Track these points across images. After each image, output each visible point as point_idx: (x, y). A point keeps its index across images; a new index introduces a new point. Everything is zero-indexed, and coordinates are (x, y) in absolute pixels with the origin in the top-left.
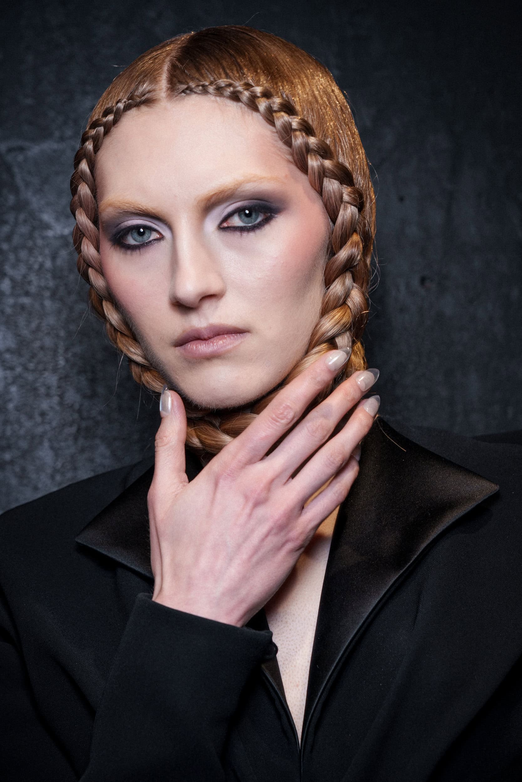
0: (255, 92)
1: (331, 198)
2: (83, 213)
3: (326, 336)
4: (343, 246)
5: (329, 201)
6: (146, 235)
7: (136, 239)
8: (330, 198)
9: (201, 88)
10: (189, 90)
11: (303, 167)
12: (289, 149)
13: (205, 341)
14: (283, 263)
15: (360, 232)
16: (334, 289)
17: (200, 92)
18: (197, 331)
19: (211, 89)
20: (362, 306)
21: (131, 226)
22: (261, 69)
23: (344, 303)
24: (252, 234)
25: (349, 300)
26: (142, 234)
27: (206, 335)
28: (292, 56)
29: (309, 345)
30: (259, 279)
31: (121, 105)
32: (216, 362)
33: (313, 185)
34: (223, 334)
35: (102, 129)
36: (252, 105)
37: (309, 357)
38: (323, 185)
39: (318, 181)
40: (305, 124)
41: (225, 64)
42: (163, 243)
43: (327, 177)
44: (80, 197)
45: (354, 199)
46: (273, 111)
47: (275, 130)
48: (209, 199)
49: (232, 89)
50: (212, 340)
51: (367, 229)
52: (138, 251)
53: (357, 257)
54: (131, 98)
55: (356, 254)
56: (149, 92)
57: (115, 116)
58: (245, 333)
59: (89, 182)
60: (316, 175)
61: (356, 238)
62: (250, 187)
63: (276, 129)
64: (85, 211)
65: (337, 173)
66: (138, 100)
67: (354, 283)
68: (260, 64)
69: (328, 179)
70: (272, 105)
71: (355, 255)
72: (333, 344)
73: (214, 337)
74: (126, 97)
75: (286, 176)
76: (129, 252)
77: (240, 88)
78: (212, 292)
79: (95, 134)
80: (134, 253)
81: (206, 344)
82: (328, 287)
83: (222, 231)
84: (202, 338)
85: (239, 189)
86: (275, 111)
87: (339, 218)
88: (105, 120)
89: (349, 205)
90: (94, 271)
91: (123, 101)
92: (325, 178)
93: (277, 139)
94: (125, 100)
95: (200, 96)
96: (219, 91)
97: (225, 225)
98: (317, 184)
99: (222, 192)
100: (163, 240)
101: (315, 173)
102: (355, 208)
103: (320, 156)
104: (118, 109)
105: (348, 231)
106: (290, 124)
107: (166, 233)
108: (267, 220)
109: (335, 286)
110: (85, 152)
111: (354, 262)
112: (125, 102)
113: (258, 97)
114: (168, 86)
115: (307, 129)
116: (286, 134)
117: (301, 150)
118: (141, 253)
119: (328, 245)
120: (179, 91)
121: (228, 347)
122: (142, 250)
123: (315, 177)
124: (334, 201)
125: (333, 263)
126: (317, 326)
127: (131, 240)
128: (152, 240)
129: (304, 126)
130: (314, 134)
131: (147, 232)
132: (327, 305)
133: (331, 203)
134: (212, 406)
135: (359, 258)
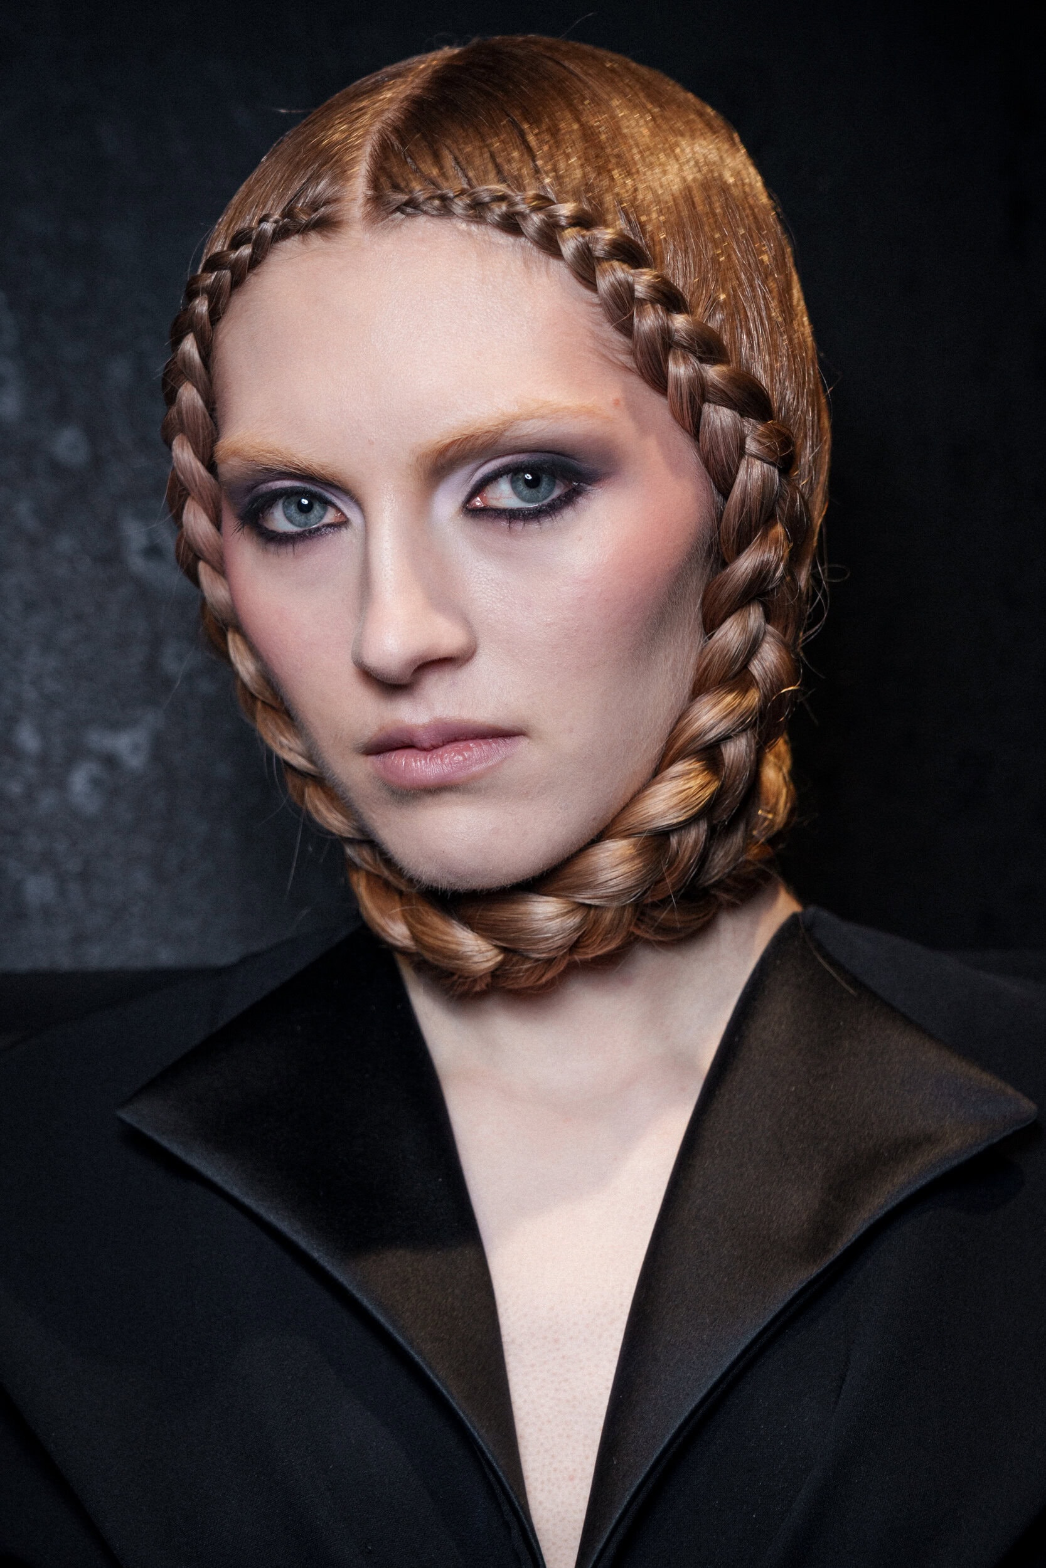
0: (557, 216)
1: (718, 446)
2: (188, 447)
3: (700, 742)
5: (713, 455)
6: (315, 512)
7: (292, 519)
8: (715, 446)
9: (437, 202)
10: (411, 207)
11: (658, 380)
12: (626, 340)
13: (424, 753)
15: (782, 517)
16: (723, 639)
17: (435, 213)
18: (409, 731)
19: (459, 206)
20: (783, 676)
21: (280, 489)
23: (744, 670)
24: (533, 526)
25: (755, 662)
26: (305, 510)
27: (425, 739)
29: (663, 757)
30: (548, 625)
31: (268, 227)
32: (447, 797)
33: (678, 417)
34: (466, 740)
35: (227, 274)
36: (549, 242)
37: (659, 786)
38: (700, 418)
39: (689, 410)
40: (664, 288)
42: (346, 535)
43: (709, 402)
44: (179, 412)
45: (768, 447)
46: (593, 258)
47: (596, 300)
48: (443, 451)
49: (504, 207)
50: (440, 752)
52: (290, 548)
53: (776, 571)
54: (288, 213)
55: (774, 565)
56: (327, 202)
57: (253, 249)
58: (517, 738)
59: (200, 382)
60: (684, 400)
62: (534, 429)
63: (598, 297)
64: (191, 442)
65: (732, 395)
66: (304, 218)
67: (769, 623)
69: (712, 406)
70: (591, 245)
71: (770, 567)
72: (715, 759)
73: (444, 745)
74: (279, 212)
76: (272, 547)
77: (522, 208)
78: (444, 652)
79: (213, 284)
81: (426, 760)
82: (709, 633)
83: (470, 518)
84: (419, 745)
85: (507, 434)
86: (599, 260)
87: (736, 491)
88: (234, 256)
89: (758, 462)
90: (208, 568)
91: (272, 220)
92: (707, 403)
93: (601, 318)
94: (276, 217)
95: (436, 221)
96: (477, 210)
97: (478, 502)
98: (688, 420)
99: (468, 438)
100: (346, 527)
101: (682, 391)
102: (772, 467)
103: (696, 356)
104: (261, 235)
105: (754, 519)
106: (630, 288)
107: (353, 515)
108: (569, 499)
109: (727, 632)
110: (192, 317)
111: (769, 583)
112: (276, 222)
113: (563, 227)
114: (369, 193)
115: (669, 300)
116: (620, 309)
117: (653, 345)
118: (296, 551)
119: (711, 547)
120: (390, 207)
121: (476, 769)
122: (300, 547)
123: (682, 404)
124: (723, 454)
125: (720, 585)
126: (681, 718)
127: (280, 520)
128: (324, 526)
129: (664, 294)
130: (686, 308)
131: (317, 508)
132: (706, 674)
133: (718, 458)
134: (442, 885)
135: (778, 574)
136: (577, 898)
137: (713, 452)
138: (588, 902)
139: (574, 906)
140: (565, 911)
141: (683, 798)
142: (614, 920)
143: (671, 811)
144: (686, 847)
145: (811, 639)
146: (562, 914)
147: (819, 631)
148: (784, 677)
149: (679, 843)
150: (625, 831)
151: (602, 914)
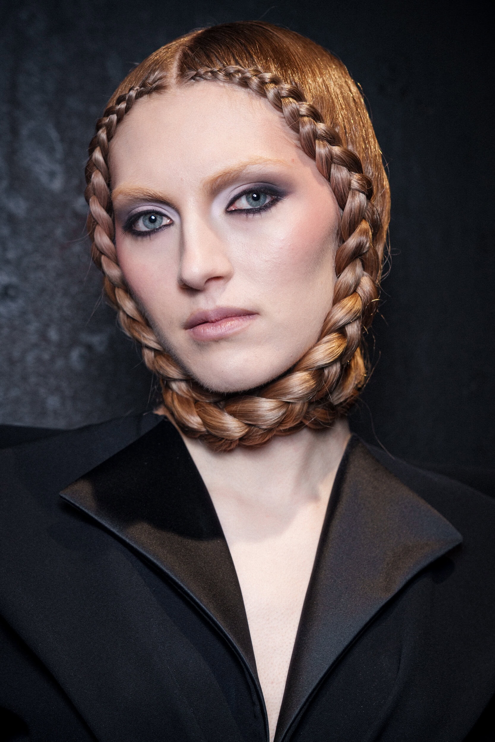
0: (264, 78)
1: (339, 184)
2: (97, 202)
3: (338, 325)
4: (352, 233)
5: (337, 188)
6: (158, 222)
7: (148, 226)
8: (337, 184)
9: (210, 74)
10: (198, 77)
11: (311, 153)
12: (297, 134)
13: (212, 324)
14: (290, 246)
15: (368, 219)
16: (345, 278)
17: (210, 79)
18: (205, 313)
19: (221, 75)
21: (142, 211)
22: (271, 57)
23: (355, 291)
24: (257, 216)
25: (359, 288)
26: (153, 221)
27: (213, 318)
28: (304, 47)
29: (322, 333)
31: (133, 93)
32: (223, 344)
33: (321, 171)
34: (231, 316)
35: (114, 117)
36: (262, 92)
37: (319, 346)
38: (331, 171)
39: (325, 166)
40: (313, 110)
41: (235, 52)
42: (172, 228)
43: (335, 163)
44: (93, 184)
45: (362, 185)
46: (281, 97)
47: (282, 116)
48: (214, 181)
49: (240, 75)
50: (220, 322)
51: (376, 217)
52: (148, 237)
53: (366, 244)
54: (143, 85)
55: (365, 241)
56: (160, 78)
57: (127, 104)
58: (255, 315)
59: (103, 170)
60: (324, 161)
61: (365, 225)
62: (256, 170)
63: (284, 114)
64: (98, 198)
65: (345, 160)
66: (150, 87)
67: (364, 271)
68: (271, 53)
69: (336, 165)
70: (280, 91)
71: (363, 243)
72: (343, 333)
73: (221, 320)
74: (139, 85)
75: (293, 160)
76: (140, 238)
77: (248, 75)
78: (218, 273)
79: (108, 121)
80: (145, 239)
81: (213, 327)
82: (338, 276)
83: (229, 215)
84: (210, 320)
85: (244, 172)
86: (283, 97)
87: (348, 205)
88: (118, 107)
89: (357, 192)
91: (136, 89)
92: (333, 164)
93: (285, 124)
94: (137, 87)
95: (209, 82)
96: (229, 76)
97: (232, 208)
98: (325, 170)
99: (227, 174)
100: (173, 225)
101: (322, 158)
102: (363, 195)
103: (328, 142)
104: (130, 97)
105: (356, 218)
106: (298, 111)
107: (176, 218)
108: (273, 203)
109: (346, 275)
110: (99, 139)
111: (364, 250)
113: (266, 83)
114: (179, 73)
115: (316, 116)
116: (293, 119)
117: (309, 134)
118: (151, 238)
119: (338, 231)
120: (188, 77)
121: (236, 329)
122: (153, 236)
123: (322, 162)
124: (341, 187)
125: (342, 250)
126: (329, 314)
127: (142, 226)
128: (163, 226)
129: (313, 112)
130: (323, 120)
131: (158, 219)
132: (338, 293)
133: (339, 189)
134: (222, 389)
135: (368, 245)
136: (284, 399)
137: (337, 186)
138: (288, 401)
139: (283, 404)
140: (280, 405)
141: (331, 351)
142: (300, 409)
143: (326, 357)
144: (332, 375)
145: (384, 279)
146: (278, 407)
147: (387, 275)
148: (373, 294)
149: (329, 373)
150: (305, 367)
151: (295, 407)
